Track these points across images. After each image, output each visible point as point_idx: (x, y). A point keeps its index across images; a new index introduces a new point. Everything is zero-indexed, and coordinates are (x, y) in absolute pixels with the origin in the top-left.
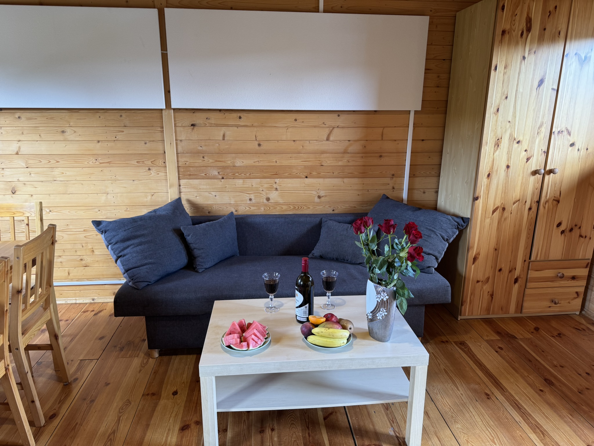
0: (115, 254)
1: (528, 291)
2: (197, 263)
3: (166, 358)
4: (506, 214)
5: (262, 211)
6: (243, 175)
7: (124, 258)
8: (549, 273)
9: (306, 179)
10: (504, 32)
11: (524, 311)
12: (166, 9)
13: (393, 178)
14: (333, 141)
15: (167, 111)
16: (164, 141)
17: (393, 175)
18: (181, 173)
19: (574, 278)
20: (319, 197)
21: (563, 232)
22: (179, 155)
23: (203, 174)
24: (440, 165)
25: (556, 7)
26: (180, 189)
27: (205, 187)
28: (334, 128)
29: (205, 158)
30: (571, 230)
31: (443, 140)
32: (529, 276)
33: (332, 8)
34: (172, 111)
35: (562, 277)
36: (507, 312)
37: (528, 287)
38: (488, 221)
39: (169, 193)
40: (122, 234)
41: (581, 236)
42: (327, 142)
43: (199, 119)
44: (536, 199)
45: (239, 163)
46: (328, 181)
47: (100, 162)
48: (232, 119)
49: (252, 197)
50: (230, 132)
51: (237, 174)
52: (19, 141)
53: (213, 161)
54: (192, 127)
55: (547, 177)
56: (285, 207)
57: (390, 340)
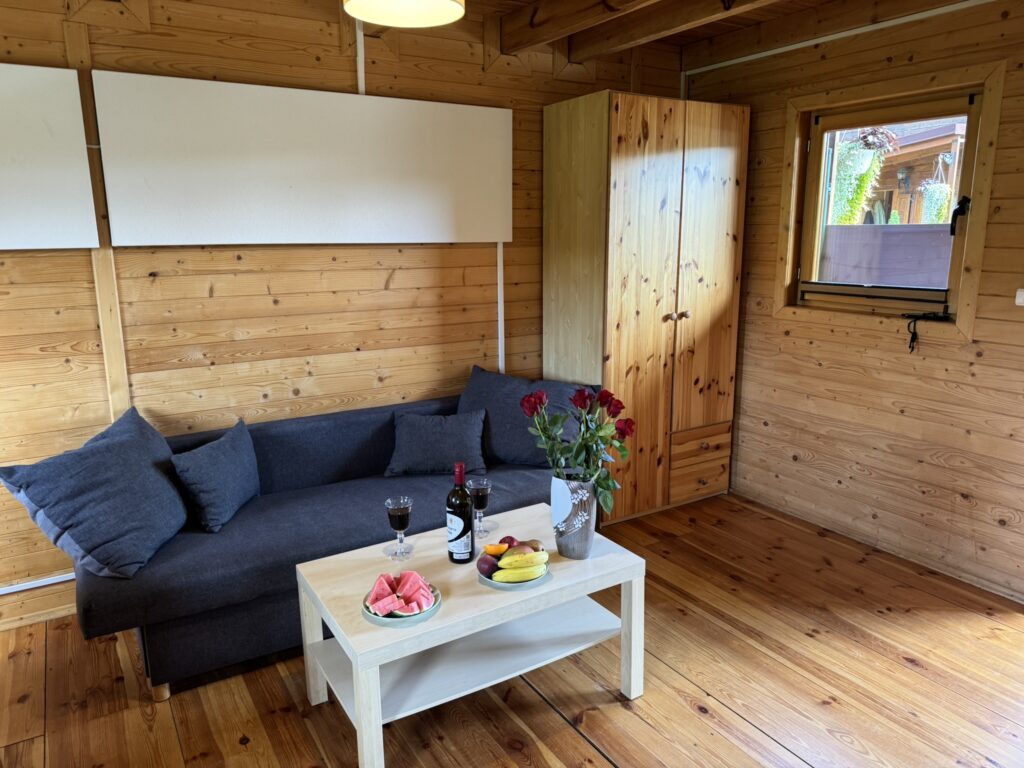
0: (58, 525)
1: (674, 473)
2: (209, 517)
3: (187, 696)
4: (641, 375)
5: (286, 413)
6: (249, 354)
7: (80, 528)
8: (692, 446)
9: (358, 352)
10: (620, 139)
11: (672, 500)
12: (95, 73)
13: (483, 340)
14: (394, 290)
15: (102, 252)
16: (96, 305)
17: (483, 336)
18: (131, 362)
19: (718, 447)
20: (381, 379)
21: (701, 391)
22: (128, 329)
23: (175, 361)
24: (541, 317)
25: (671, 110)
26: (131, 392)
27: (179, 383)
28: (394, 270)
29: (179, 331)
30: (709, 387)
31: (541, 283)
32: (672, 453)
33: (377, 88)
34: (111, 251)
35: (707, 448)
36: (654, 506)
37: (673, 466)
38: (622, 386)
39: (110, 402)
40: (67, 484)
41: (719, 393)
42: (387, 292)
43: (162, 263)
44: (670, 352)
45: (241, 334)
46: (392, 353)
48: (225, 261)
49: (268, 390)
50: (222, 284)
51: (238, 355)
53: (194, 335)
54: (152, 278)
55: (679, 322)
56: (326, 402)
57: (591, 555)
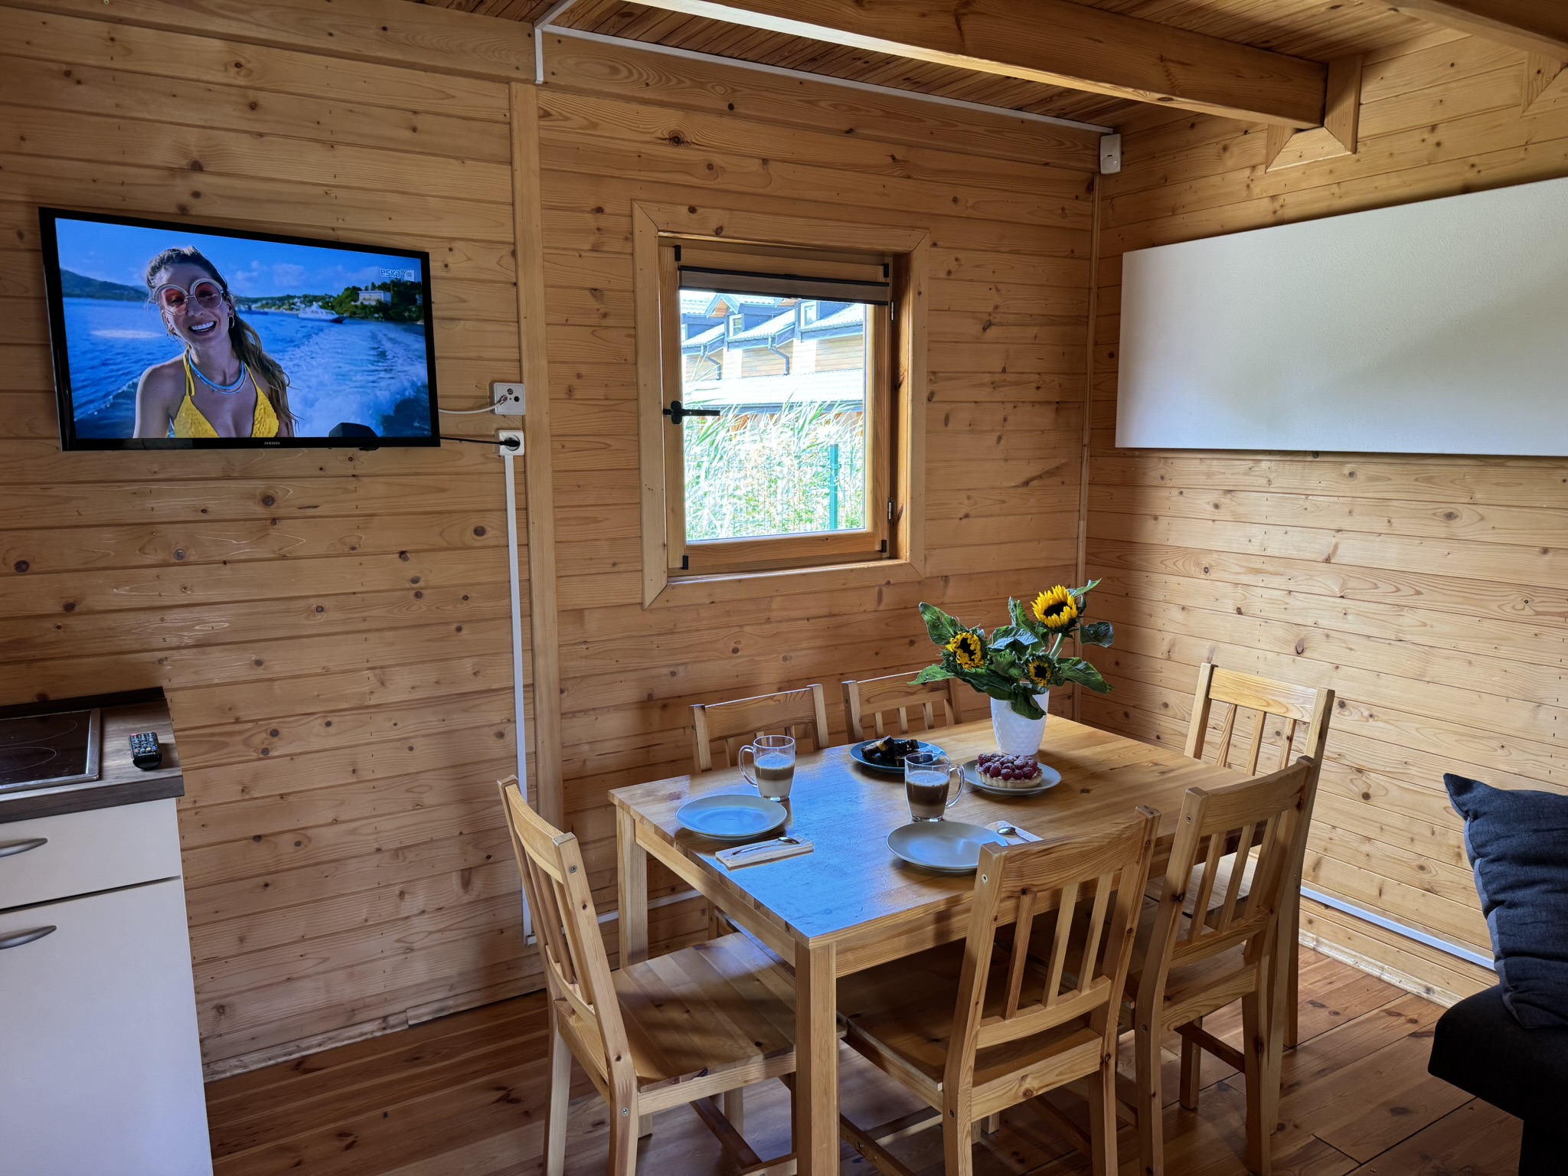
0: (1487, 892)
7: (1512, 912)
47: (1538, 609)
52: (1339, 531)
